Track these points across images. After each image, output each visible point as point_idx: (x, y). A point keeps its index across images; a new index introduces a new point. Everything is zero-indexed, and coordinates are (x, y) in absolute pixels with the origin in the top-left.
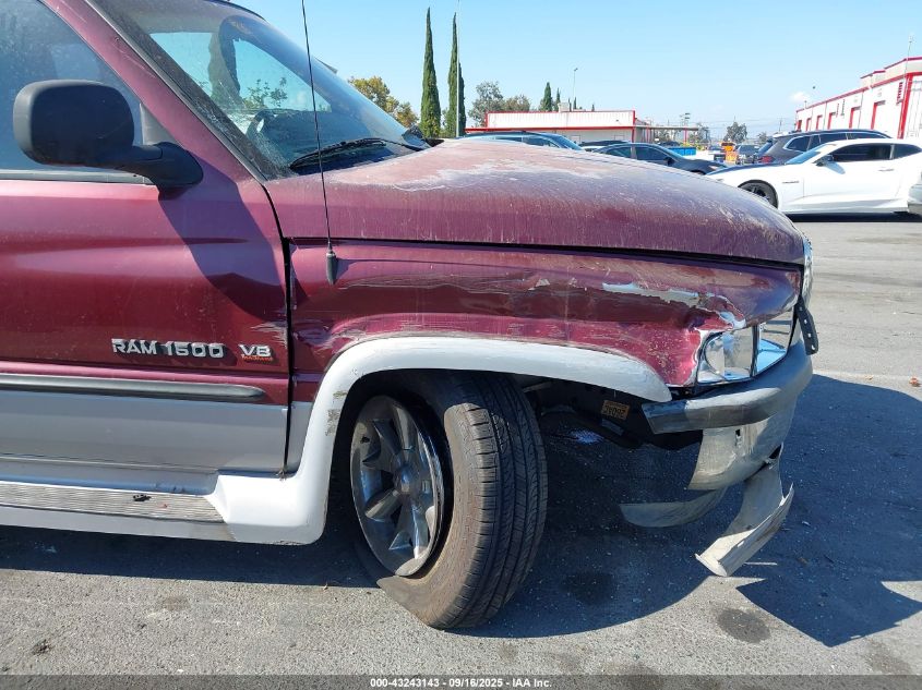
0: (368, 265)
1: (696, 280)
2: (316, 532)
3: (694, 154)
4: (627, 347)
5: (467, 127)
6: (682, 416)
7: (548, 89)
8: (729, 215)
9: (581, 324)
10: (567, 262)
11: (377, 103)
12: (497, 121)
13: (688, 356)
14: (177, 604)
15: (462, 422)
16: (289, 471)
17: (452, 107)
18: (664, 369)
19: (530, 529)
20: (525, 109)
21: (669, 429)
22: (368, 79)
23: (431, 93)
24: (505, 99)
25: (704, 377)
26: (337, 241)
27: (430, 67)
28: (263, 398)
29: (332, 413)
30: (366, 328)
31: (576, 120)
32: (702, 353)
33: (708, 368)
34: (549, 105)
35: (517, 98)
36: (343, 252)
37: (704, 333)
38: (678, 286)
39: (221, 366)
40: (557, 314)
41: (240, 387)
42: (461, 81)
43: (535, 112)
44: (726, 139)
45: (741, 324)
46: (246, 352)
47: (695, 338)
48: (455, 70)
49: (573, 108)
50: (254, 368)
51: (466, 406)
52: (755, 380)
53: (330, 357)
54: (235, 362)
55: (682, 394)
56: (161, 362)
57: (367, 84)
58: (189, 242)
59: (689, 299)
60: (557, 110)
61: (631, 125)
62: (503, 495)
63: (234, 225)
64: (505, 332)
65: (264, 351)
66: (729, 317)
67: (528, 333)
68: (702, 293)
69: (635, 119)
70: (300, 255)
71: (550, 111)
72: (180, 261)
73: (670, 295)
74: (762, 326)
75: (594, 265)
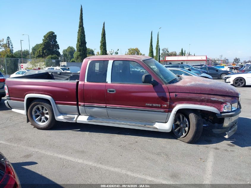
0: (180, 95)
1: (223, 98)
2: (170, 131)
3: (224, 68)
4: (214, 107)
5: (160, 60)
6: (221, 116)
7: (182, 50)
8: (228, 90)
9: (208, 103)
10: (206, 95)
11: (137, 54)
12: (168, 58)
13: (222, 108)
14: (150, 139)
15: (192, 116)
16: (166, 122)
17: (157, 55)
18: (219, 110)
19: (201, 130)
20: (175, 55)
21: (220, 117)
22: (134, 48)
23: (151, 52)
24: (170, 52)
25: (224, 111)
26: (176, 92)
27: (151, 45)
28: (165, 112)
29: (174, 114)
30: (179, 103)
31: (190, 58)
32: (224, 108)
33: (225, 109)
34: (182, 54)
35: (173, 52)
36: (177, 94)
37: (224, 105)
38: (221, 99)
39: (160, 107)
40: (205, 102)
41: (162, 110)
42: (159, 49)
43: (178, 56)
44: (233, 62)
45: (229, 104)
46: (163, 106)
47: (223, 106)
48: (158, 46)
49: (189, 55)
50: (164, 108)
51: (193, 114)
52: (232, 112)
53: (174, 107)
54: (161, 107)
55: (221, 113)
56: (152, 107)
57: (134, 50)
58: (156, 92)
59: (222, 101)
60: (185, 55)
61: (205, 59)
62: (198, 125)
63: (162, 90)
64: (198, 104)
65: (166, 106)
66: (228, 103)
67: (201, 104)
68: (224, 100)
69: (206, 58)
70: (171, 94)
71: (183, 56)
72: (155, 95)
73: (220, 100)
74: (232, 105)
75: (210, 96)
